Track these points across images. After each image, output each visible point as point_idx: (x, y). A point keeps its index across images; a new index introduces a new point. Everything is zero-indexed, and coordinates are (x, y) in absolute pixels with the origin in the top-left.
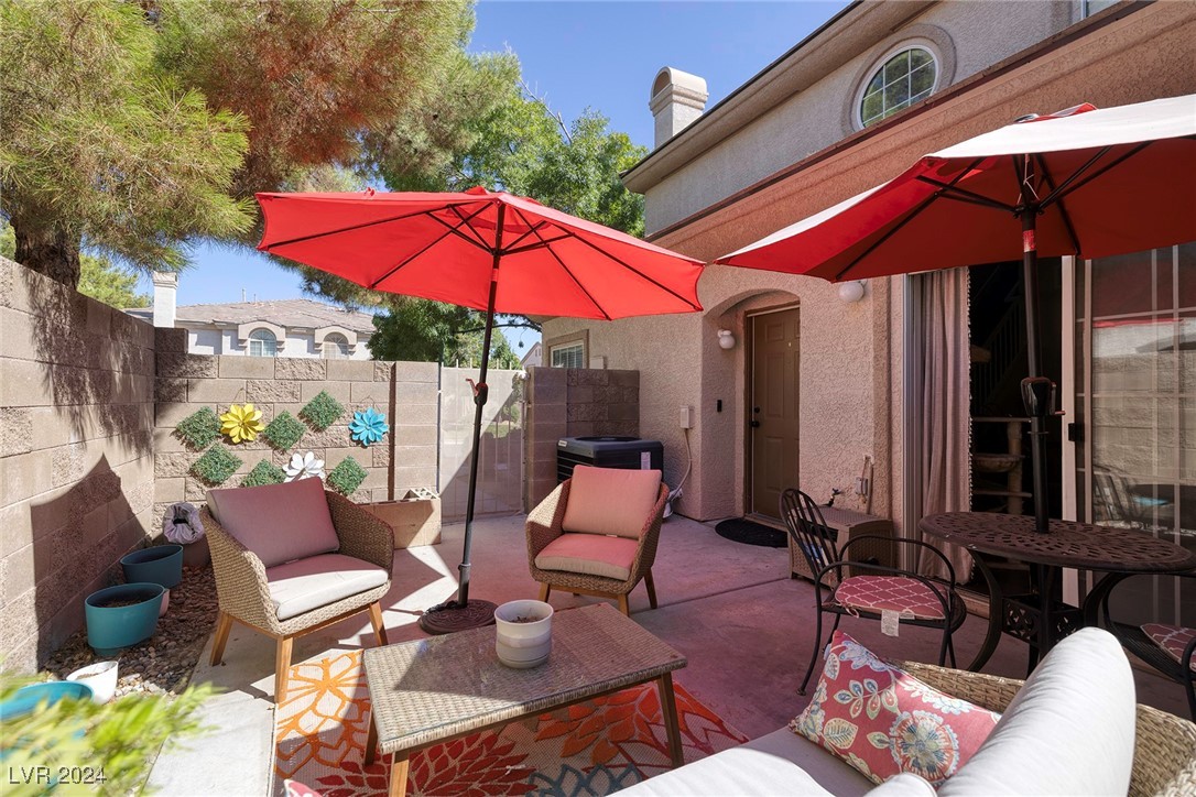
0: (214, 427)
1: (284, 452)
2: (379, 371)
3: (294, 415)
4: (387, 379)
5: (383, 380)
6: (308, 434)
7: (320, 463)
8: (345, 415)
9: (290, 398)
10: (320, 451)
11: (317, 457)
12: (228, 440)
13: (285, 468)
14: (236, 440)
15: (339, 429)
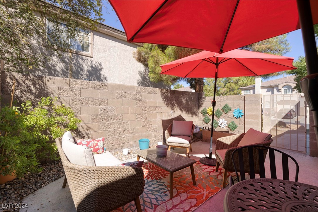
0: (206, 112)
1: (218, 118)
2: (241, 98)
3: (220, 110)
4: (243, 100)
5: (242, 100)
6: (224, 114)
7: (226, 122)
8: (232, 110)
9: (220, 106)
10: (226, 118)
11: (225, 120)
12: (209, 115)
13: (219, 122)
14: (210, 115)
15: (230, 113)
